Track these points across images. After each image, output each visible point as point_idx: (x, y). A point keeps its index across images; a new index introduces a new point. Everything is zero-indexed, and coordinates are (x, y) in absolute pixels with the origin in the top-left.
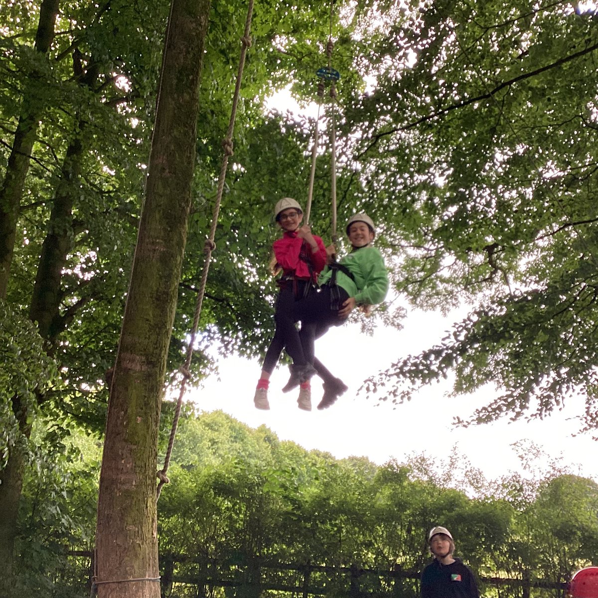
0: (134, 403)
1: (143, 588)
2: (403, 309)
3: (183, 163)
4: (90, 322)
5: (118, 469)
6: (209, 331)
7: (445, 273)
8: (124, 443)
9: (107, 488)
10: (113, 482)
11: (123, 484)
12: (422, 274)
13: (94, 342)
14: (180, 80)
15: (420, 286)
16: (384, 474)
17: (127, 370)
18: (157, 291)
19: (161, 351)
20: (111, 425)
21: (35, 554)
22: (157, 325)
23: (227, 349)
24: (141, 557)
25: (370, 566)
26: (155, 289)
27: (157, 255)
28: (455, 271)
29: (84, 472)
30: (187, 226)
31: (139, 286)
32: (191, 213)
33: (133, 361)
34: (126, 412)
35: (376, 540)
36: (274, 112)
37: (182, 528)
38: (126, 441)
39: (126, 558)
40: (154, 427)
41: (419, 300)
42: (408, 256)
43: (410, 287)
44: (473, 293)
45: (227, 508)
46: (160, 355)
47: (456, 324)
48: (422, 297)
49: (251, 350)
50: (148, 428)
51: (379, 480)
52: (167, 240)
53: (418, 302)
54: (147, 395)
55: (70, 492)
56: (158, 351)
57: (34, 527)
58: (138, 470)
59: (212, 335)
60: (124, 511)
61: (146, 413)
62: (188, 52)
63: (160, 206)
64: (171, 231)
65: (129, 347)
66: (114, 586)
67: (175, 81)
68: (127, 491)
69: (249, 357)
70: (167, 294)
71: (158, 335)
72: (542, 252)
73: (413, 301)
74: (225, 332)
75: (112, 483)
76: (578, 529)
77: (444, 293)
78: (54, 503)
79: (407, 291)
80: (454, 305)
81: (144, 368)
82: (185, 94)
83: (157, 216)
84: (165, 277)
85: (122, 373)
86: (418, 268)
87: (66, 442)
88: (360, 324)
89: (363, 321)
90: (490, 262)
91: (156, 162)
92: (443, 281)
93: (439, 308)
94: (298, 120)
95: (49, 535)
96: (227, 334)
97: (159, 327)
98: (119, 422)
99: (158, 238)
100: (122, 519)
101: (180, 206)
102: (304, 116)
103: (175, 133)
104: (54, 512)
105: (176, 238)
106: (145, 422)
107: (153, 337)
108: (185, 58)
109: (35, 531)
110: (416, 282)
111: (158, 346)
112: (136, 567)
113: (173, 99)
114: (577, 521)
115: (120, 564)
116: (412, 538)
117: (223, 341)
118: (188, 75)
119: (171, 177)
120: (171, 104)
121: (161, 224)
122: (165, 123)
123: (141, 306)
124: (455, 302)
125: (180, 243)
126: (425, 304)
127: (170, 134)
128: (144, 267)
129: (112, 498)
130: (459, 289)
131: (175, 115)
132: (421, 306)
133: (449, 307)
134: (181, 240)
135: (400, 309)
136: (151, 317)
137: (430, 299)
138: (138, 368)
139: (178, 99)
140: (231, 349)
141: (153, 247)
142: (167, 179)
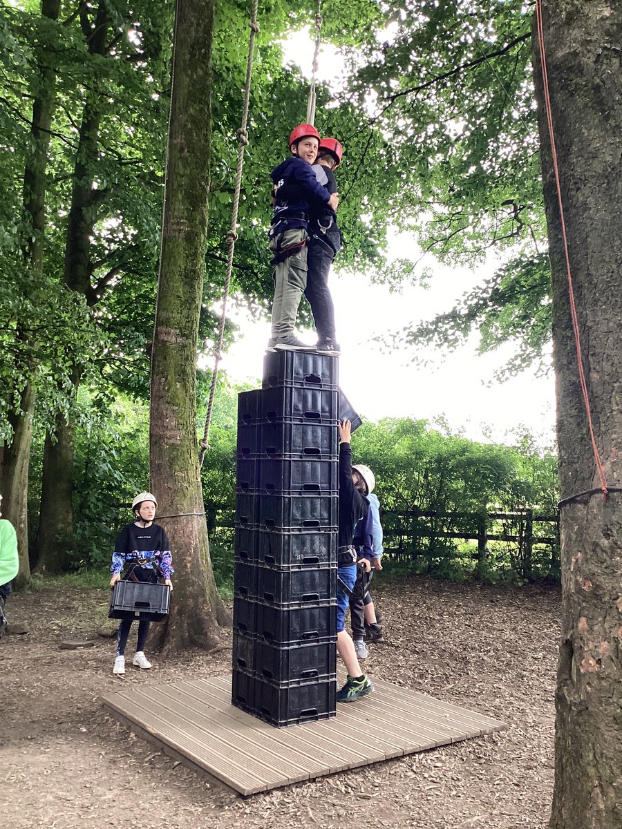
0: (172, 370)
1: (192, 521)
3: (200, 141)
4: (121, 293)
5: (163, 426)
6: (236, 299)
8: (167, 405)
9: (156, 443)
10: (161, 437)
11: (170, 439)
13: (126, 313)
14: (192, 55)
16: (402, 427)
17: (164, 342)
18: (185, 269)
19: (192, 324)
20: (154, 390)
21: (92, 506)
22: (188, 300)
23: (254, 316)
24: (189, 497)
25: (390, 508)
26: (183, 267)
27: (182, 235)
29: (129, 434)
30: (208, 204)
31: (168, 266)
32: (211, 191)
33: (169, 334)
34: (166, 379)
35: (396, 485)
36: (291, 64)
37: (222, 480)
38: (169, 403)
39: (177, 498)
40: (191, 391)
41: (446, 257)
42: (434, 213)
43: (435, 246)
44: (501, 249)
46: (192, 328)
47: (465, 293)
48: (449, 254)
50: (186, 392)
51: (398, 432)
52: (191, 220)
53: (445, 260)
54: (183, 363)
55: (118, 450)
56: (190, 324)
57: (88, 483)
58: (181, 427)
59: (239, 302)
60: (172, 461)
61: (184, 380)
62: (198, 25)
63: (182, 186)
64: (193, 211)
65: (164, 322)
66: (168, 520)
67: (188, 57)
68: (173, 444)
70: (194, 271)
71: (189, 309)
73: (441, 259)
74: (252, 299)
75: (160, 439)
77: (472, 250)
78: (104, 461)
79: (433, 250)
80: (481, 261)
81: (179, 340)
82: (199, 70)
83: (180, 197)
84: (191, 256)
85: (160, 345)
87: (113, 408)
88: (387, 286)
89: (390, 283)
91: (174, 141)
93: (467, 265)
95: (102, 489)
96: (253, 302)
97: (190, 302)
98: (161, 388)
99: (182, 218)
100: (170, 467)
101: (200, 185)
103: (191, 110)
104: (106, 469)
105: (199, 218)
106: (184, 386)
107: (185, 312)
108: (197, 31)
109: (90, 486)
111: (189, 319)
112: (185, 505)
113: (187, 76)
115: (172, 502)
116: (429, 484)
117: (250, 308)
118: (200, 49)
119: (190, 156)
120: (186, 81)
121: (184, 204)
122: (181, 101)
123: (171, 284)
124: (482, 258)
125: (202, 222)
126: (453, 261)
127: (186, 112)
128: (171, 246)
129: (161, 450)
130: (487, 245)
131: (189, 92)
132: (449, 264)
133: (477, 263)
134: (204, 219)
135: (427, 269)
136: (181, 294)
137: (458, 256)
138: (173, 340)
139: (192, 75)
140: (258, 316)
141: (178, 227)
142: (187, 159)
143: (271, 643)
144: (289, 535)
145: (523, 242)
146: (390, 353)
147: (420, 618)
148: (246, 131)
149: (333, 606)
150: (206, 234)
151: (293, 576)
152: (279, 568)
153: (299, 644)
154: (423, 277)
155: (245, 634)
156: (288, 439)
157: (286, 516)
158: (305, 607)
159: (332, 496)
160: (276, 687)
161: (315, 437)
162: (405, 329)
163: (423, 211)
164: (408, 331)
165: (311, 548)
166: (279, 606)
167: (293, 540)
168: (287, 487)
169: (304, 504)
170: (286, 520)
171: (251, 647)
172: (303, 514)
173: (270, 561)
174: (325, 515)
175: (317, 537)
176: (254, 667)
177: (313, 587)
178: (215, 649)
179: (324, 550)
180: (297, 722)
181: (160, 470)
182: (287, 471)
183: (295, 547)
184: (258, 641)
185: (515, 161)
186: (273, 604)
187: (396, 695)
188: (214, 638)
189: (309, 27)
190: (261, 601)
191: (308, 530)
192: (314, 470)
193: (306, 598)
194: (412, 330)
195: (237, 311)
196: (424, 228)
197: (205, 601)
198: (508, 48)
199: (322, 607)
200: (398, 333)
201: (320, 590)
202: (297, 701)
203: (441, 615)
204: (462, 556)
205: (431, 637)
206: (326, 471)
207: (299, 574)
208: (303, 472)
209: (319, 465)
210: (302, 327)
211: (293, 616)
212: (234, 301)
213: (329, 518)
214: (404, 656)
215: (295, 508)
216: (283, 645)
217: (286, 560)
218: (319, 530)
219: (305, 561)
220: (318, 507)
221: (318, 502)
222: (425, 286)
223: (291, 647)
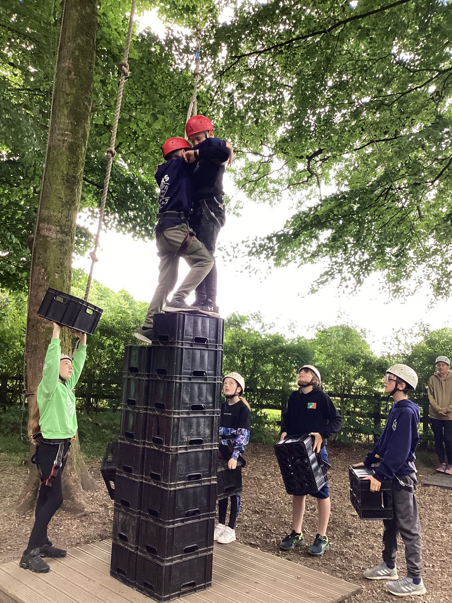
0: (52, 262)
2: (241, 202)
3: (86, 68)
7: (274, 176)
9: (33, 326)
10: (38, 321)
11: (46, 323)
12: (256, 175)
15: (255, 184)
17: (45, 237)
18: (67, 175)
19: (71, 223)
20: (34, 280)
22: (68, 202)
26: (65, 172)
27: (65, 145)
28: (282, 175)
31: (52, 170)
32: (92, 111)
33: (50, 230)
34: (46, 270)
40: (68, 282)
41: (253, 194)
42: (247, 160)
43: (247, 185)
44: (294, 192)
45: (110, 345)
46: (71, 227)
48: (255, 193)
49: (126, 227)
50: (64, 282)
52: (74, 132)
53: (252, 196)
54: (62, 257)
56: (69, 223)
59: (95, 215)
61: (61, 271)
63: (68, 103)
64: (77, 125)
65: (46, 219)
68: (49, 328)
69: (124, 234)
70: (75, 178)
71: (69, 210)
72: (345, 162)
73: (249, 196)
75: (38, 323)
76: (363, 358)
77: (272, 191)
79: (245, 188)
80: (278, 200)
81: (59, 236)
82: (87, 7)
83: (66, 112)
84: (73, 164)
85: (41, 239)
86: (254, 170)
90: (309, 169)
91: (63, 65)
92: (272, 182)
93: (268, 202)
94: (177, 36)
97: (70, 204)
98: (41, 277)
99: (67, 130)
101: (84, 104)
102: (182, 33)
103: (79, 41)
105: (81, 132)
106: (62, 277)
107: (65, 213)
110: (253, 181)
111: (70, 219)
113: (77, 11)
114: (362, 352)
119: (76, 79)
120: (75, 14)
121: (69, 119)
122: (71, 31)
123: (54, 186)
124: (279, 198)
125: (84, 136)
126: (258, 198)
127: (75, 41)
128: (55, 154)
129: (38, 333)
130: (284, 188)
131: (78, 24)
132: (255, 200)
133: (275, 201)
134: (85, 133)
135: (239, 202)
136: (63, 196)
137: (262, 195)
138: (54, 236)
139: (81, 12)
140: (110, 227)
141: (63, 138)
142: (73, 80)
143: (156, 520)
144: (178, 418)
145: (310, 188)
146: (231, 260)
147: (250, 478)
148: (127, 64)
149: (213, 484)
150: (86, 147)
151: (180, 457)
152: (168, 449)
153: (182, 521)
154: (236, 208)
155: (128, 510)
156: (181, 328)
157: (177, 400)
158: (190, 486)
159: (217, 382)
160: (161, 564)
161: (204, 327)
162: (243, 242)
163: (238, 158)
164: (245, 244)
165: (197, 430)
166: (166, 486)
167: (182, 423)
168: (179, 372)
169: (192, 389)
170: (177, 404)
171: (134, 523)
172: (191, 399)
173: (158, 442)
174: (210, 399)
175: (202, 420)
176: (137, 542)
177: (197, 467)
178: (83, 513)
179: (208, 431)
180: (179, 595)
181: (36, 350)
182: (179, 358)
183: (183, 430)
184: (142, 518)
185: (326, 120)
186: (160, 484)
187: (255, 559)
188: (80, 503)
189: (157, 8)
190: (146, 479)
191: (195, 413)
192: (202, 357)
193: (190, 478)
194: (248, 243)
195: (92, 221)
196: (238, 171)
197: (72, 469)
198: (332, 28)
199: (204, 486)
200: (237, 245)
201: (203, 469)
202: (178, 575)
203: (265, 475)
204: (269, 423)
205: (264, 497)
206: (213, 359)
207: (185, 455)
208: (193, 360)
209: (206, 354)
210: (147, 238)
211: (179, 496)
212: (91, 214)
213: (213, 402)
214: (248, 517)
215: (185, 392)
216: (169, 524)
217: (175, 443)
218: (204, 413)
219: (192, 442)
220: (204, 391)
221: (204, 387)
222: (238, 215)
223: (176, 525)
